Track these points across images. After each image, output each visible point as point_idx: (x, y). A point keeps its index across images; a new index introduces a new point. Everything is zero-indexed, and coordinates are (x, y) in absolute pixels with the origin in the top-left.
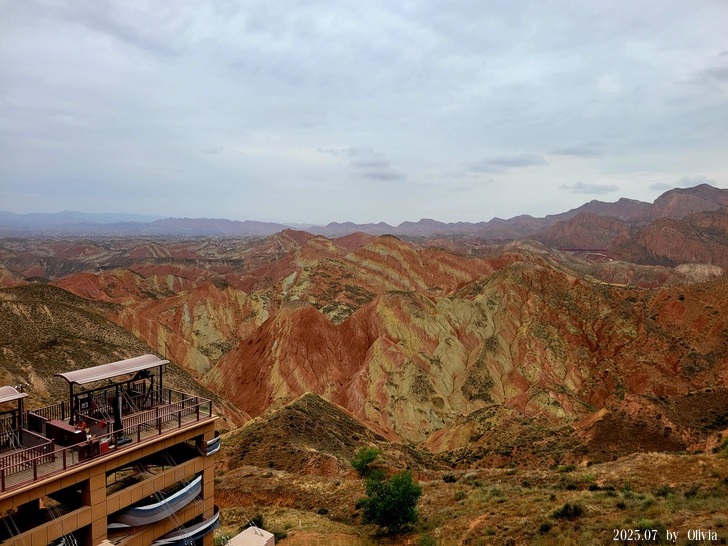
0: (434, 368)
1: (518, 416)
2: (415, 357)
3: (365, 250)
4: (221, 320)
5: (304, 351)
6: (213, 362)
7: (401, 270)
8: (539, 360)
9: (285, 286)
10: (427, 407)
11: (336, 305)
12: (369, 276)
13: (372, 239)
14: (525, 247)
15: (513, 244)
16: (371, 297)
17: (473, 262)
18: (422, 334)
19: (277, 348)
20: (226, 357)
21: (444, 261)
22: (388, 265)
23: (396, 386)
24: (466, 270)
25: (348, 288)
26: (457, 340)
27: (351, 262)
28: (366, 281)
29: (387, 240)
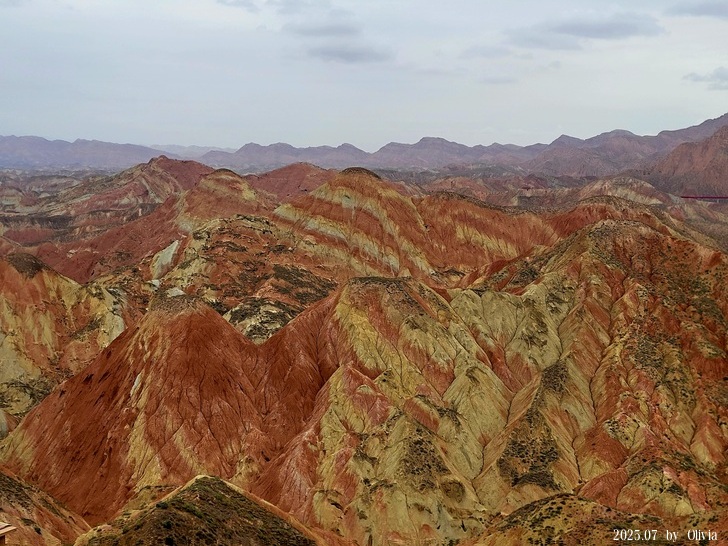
0: (446, 426)
1: (604, 515)
2: (409, 403)
3: (312, 199)
4: (28, 336)
5: (193, 395)
6: (14, 419)
7: (382, 237)
8: (643, 408)
9: (155, 270)
10: (431, 500)
11: (256, 305)
12: (320, 249)
13: (327, 176)
14: (620, 192)
15: (597, 186)
16: (326, 288)
17: (522, 222)
18: (423, 358)
19: (140, 390)
20: (39, 408)
21: (465, 219)
22: (357, 227)
23: (373, 460)
24: (508, 238)
25: (280, 272)
26: (489, 371)
27: (285, 221)
28: (315, 259)
29: (356, 178)
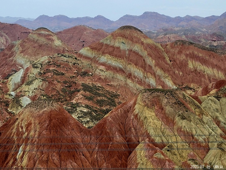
3: (102, 44)
7: (145, 67)
11: (74, 107)
12: (108, 74)
19: (23, 156)
21: (194, 57)
22: (130, 61)
24: (219, 68)
25: (86, 88)
27: (87, 58)
28: (105, 80)
29: (128, 32)
